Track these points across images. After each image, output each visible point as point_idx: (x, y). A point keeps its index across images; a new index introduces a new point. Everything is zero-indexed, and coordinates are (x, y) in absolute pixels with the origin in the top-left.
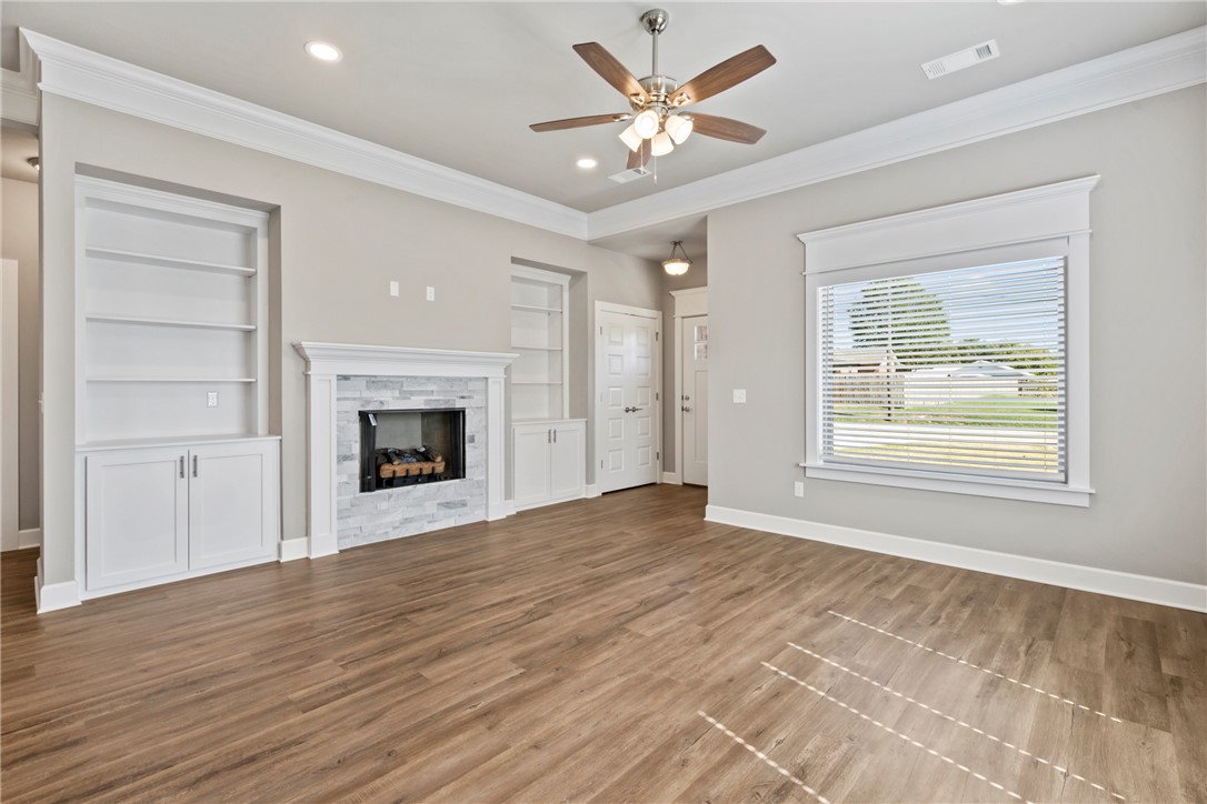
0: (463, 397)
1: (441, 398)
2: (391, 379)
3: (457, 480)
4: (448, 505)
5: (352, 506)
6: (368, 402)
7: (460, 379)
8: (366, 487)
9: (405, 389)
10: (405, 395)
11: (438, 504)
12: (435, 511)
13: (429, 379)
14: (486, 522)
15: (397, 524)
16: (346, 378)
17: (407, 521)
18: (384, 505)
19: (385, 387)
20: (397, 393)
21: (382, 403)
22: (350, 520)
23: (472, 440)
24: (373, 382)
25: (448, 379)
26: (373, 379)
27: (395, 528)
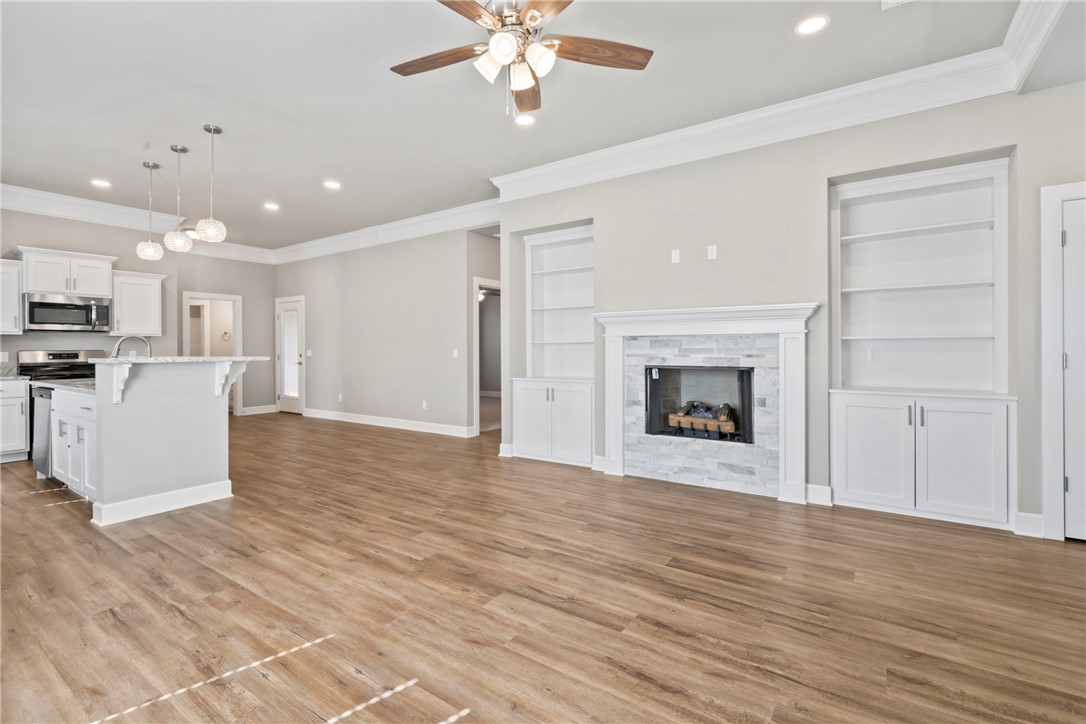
0: (749, 356)
1: (723, 356)
2: (672, 338)
3: (744, 444)
4: (731, 467)
5: (639, 443)
6: (652, 358)
7: (747, 336)
8: (651, 429)
9: (684, 347)
10: (684, 353)
11: (720, 463)
12: (716, 469)
13: (709, 337)
14: (774, 500)
15: (677, 470)
16: (635, 338)
17: (686, 469)
18: (665, 450)
19: (667, 345)
20: (676, 351)
21: (663, 359)
22: (637, 454)
23: (763, 403)
24: (655, 341)
25: (731, 337)
26: (655, 339)
27: (675, 473)
